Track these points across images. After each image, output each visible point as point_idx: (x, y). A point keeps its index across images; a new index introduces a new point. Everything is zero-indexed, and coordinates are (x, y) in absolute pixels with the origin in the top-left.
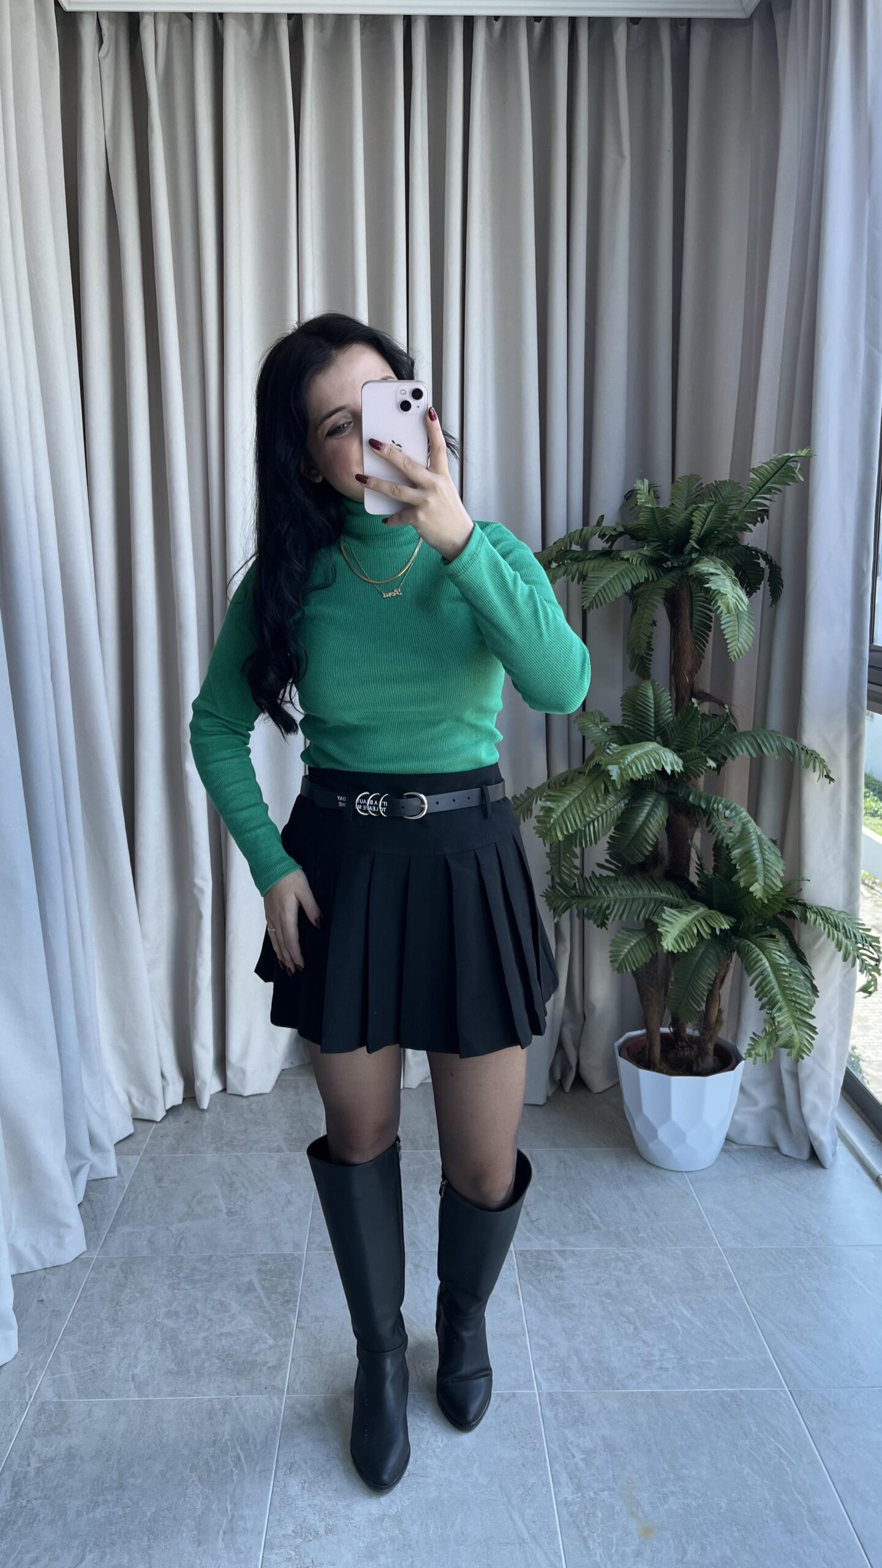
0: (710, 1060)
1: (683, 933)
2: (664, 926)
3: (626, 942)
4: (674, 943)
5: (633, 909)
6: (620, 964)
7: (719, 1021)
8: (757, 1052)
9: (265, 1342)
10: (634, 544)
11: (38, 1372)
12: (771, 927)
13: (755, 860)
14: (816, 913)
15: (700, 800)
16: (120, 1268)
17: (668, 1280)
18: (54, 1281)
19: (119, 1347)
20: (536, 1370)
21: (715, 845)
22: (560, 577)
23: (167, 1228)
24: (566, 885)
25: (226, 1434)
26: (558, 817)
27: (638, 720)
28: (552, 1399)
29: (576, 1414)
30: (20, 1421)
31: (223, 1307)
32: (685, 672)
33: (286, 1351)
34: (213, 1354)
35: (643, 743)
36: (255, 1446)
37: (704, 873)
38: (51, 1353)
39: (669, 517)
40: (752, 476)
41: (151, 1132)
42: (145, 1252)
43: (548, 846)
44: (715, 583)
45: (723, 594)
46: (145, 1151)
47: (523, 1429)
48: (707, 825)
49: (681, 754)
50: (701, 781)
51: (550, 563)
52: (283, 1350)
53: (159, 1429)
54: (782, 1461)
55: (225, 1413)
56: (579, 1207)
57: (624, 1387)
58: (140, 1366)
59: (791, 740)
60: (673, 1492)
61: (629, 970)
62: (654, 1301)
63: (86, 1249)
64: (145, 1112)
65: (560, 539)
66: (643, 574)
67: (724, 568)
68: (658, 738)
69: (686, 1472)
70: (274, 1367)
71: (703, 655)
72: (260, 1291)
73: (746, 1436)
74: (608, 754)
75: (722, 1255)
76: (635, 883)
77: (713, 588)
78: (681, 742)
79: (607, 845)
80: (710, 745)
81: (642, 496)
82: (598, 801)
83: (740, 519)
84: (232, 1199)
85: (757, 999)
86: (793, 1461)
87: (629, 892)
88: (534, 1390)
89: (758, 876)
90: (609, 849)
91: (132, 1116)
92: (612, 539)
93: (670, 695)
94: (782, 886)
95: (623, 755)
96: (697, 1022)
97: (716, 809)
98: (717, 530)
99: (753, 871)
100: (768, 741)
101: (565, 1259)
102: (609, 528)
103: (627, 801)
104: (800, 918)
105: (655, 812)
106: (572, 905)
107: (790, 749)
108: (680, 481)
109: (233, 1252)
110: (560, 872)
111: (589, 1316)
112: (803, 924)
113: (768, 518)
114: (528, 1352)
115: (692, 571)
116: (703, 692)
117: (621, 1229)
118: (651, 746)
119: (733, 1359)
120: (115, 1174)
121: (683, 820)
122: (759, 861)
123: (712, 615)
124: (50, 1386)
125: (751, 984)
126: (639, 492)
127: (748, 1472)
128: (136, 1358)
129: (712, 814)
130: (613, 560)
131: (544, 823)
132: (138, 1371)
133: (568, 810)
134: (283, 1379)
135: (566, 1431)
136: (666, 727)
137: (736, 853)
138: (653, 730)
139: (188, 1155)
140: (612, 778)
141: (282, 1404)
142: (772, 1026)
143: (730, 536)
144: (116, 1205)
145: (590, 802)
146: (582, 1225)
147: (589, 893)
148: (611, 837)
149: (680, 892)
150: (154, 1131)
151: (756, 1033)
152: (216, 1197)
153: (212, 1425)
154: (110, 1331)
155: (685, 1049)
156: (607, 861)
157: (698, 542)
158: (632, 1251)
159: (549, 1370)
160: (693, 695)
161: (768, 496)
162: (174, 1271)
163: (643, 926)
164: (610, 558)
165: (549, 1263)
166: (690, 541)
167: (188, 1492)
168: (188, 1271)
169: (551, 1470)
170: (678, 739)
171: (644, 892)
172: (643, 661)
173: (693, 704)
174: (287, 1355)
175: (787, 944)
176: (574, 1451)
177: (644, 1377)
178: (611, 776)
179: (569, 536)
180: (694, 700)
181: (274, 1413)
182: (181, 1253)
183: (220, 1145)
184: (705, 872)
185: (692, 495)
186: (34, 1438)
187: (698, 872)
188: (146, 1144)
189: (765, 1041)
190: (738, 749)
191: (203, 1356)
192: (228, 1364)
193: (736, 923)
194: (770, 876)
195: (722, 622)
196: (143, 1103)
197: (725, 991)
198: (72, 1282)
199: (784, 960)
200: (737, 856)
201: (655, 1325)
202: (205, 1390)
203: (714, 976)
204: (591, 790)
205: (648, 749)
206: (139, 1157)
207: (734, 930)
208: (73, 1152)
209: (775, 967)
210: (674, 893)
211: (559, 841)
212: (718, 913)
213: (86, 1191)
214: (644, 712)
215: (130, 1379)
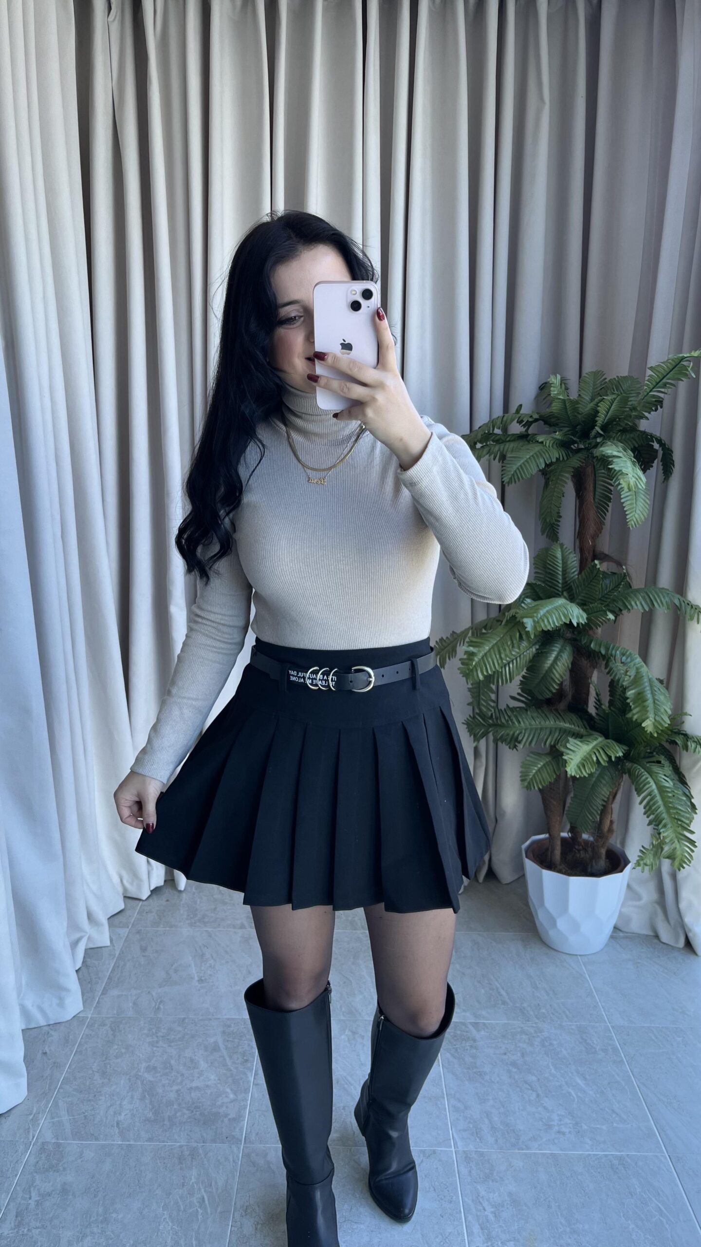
0: (602, 863)
1: (585, 760)
2: (568, 754)
3: (535, 765)
4: (577, 768)
5: (541, 737)
6: (529, 783)
7: (610, 830)
8: (645, 861)
9: (226, 1097)
10: (547, 429)
11: (40, 1115)
12: (657, 753)
13: (646, 701)
14: (696, 742)
15: (600, 647)
16: (110, 1027)
17: (565, 1052)
18: (55, 1035)
19: (107, 1096)
20: (453, 1129)
21: (610, 683)
22: (484, 456)
23: (149, 992)
24: (485, 716)
25: (193, 1177)
26: (480, 660)
27: (549, 578)
28: (467, 1158)
29: (487, 1171)
30: (25, 1158)
31: (193, 1064)
32: (588, 537)
33: (244, 1104)
34: (184, 1106)
35: (553, 599)
36: (217, 1189)
37: (601, 707)
38: (52, 1099)
39: (578, 407)
40: (649, 372)
41: (138, 908)
42: (130, 1013)
43: (470, 682)
44: (618, 464)
45: (622, 473)
46: (133, 925)
47: (442, 1183)
48: (606, 668)
49: (585, 607)
50: (600, 630)
51: (475, 443)
52: (242, 1105)
53: (137, 1171)
54: (661, 1218)
55: (192, 1158)
56: (490, 984)
57: (528, 1148)
58: (123, 1114)
59: (678, 596)
61: (536, 788)
62: (553, 1071)
63: (82, 1009)
64: (133, 891)
65: (485, 424)
66: (555, 454)
67: (625, 451)
68: (565, 594)
69: (580, 1226)
70: (234, 1119)
71: (604, 523)
72: (224, 1052)
73: (632, 1195)
74: (523, 607)
75: (610, 1030)
76: (543, 715)
77: (616, 468)
78: (584, 597)
79: (520, 682)
80: (609, 600)
81: (555, 389)
82: (513, 647)
83: (638, 409)
84: (203, 968)
85: (645, 816)
86: (671, 1219)
87: (537, 723)
88: (451, 1148)
89: (648, 714)
90: (520, 685)
91: (123, 894)
92: (528, 424)
93: (575, 557)
94: (669, 722)
95: (536, 609)
96: (592, 831)
97: (614, 655)
98: (619, 419)
99: (645, 709)
100: (659, 597)
101: (478, 1031)
102: (526, 415)
103: (537, 647)
104: (683, 746)
105: (561, 656)
106: (488, 733)
107: (678, 604)
108: (586, 376)
109: (202, 1015)
110: (479, 705)
111: (498, 1082)
112: (685, 752)
113: (661, 407)
114: (446, 1113)
115: (597, 452)
116: (603, 553)
117: (525, 1005)
118: (561, 601)
119: (621, 1126)
120: (108, 944)
121: (584, 662)
122: (650, 702)
123: (612, 488)
124: (49, 1129)
125: (641, 803)
126: (552, 385)
127: (633, 1228)
128: (121, 1106)
129: (610, 658)
130: (529, 442)
131: (467, 664)
132: (122, 1118)
133: (488, 654)
134: (241, 1130)
135: (479, 1187)
136: (572, 584)
137: (630, 693)
138: (560, 585)
139: (168, 929)
140: (527, 629)
141: (240, 1153)
142: (657, 840)
143: (629, 423)
144: (108, 971)
145: (507, 648)
146: (492, 1000)
147: (503, 720)
148: (524, 677)
149: (581, 723)
150: (140, 907)
151: (645, 846)
152: (190, 966)
153: (181, 1169)
154: (100, 1082)
155: (581, 852)
156: (519, 694)
157: (602, 429)
158: (534, 1025)
159: (465, 1130)
160: (595, 557)
161: (663, 390)
162: (154, 1031)
163: (548, 750)
164: (527, 440)
165: (465, 1034)
166: (596, 427)
167: (160, 1228)
168: (165, 1031)
169: (466, 1222)
170: (583, 595)
171: (551, 723)
172: (553, 527)
173: (596, 565)
174: (245, 1108)
175: (671, 768)
176: (485, 1204)
177: (544, 1140)
178: (526, 628)
179: (492, 422)
180: (596, 562)
181: (233, 1161)
182: (160, 1015)
183: (193, 921)
184: (603, 707)
185: (597, 388)
186: (35, 1174)
187: (597, 707)
188: (134, 918)
189: (652, 852)
190: (633, 603)
191: (175, 1106)
192: (196, 1114)
193: (628, 750)
194: (659, 713)
195: (622, 497)
196: (132, 884)
197: (616, 806)
198: (71, 1037)
199: (669, 784)
200: (632, 696)
201: (554, 1093)
202: (176, 1137)
203: (608, 793)
204: (508, 638)
205: (557, 604)
206: (128, 929)
207: (626, 756)
208: (73, 925)
209: (661, 789)
210: (576, 724)
211: (480, 680)
212: (614, 742)
213: (84, 957)
214: (554, 571)
215: (115, 1125)
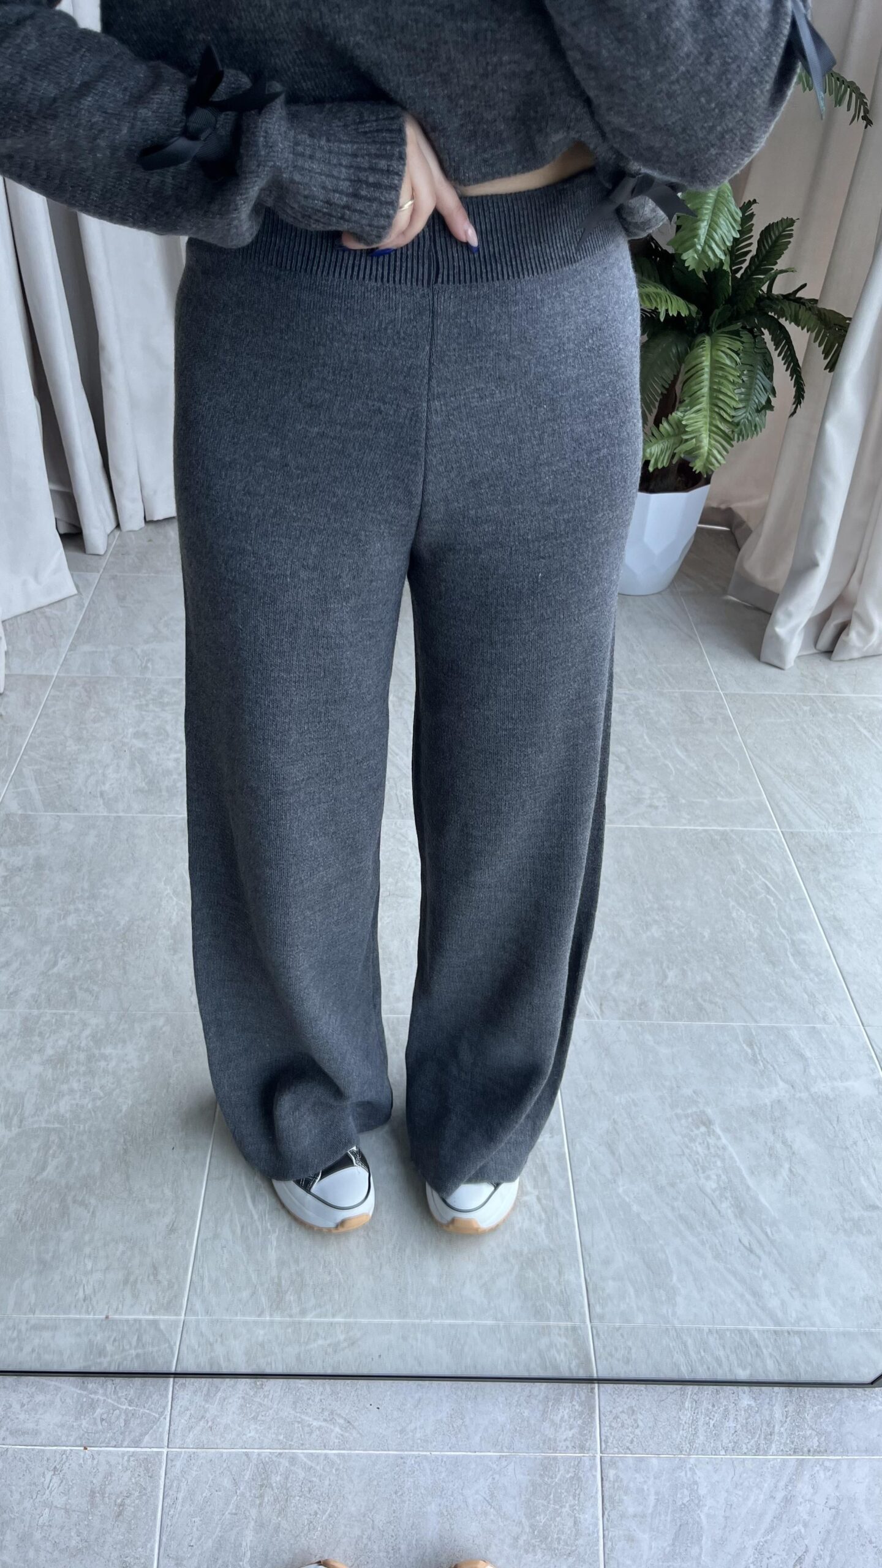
16: (83, 687)
17: (664, 722)
18: (11, 697)
19: (86, 764)
23: (132, 649)
38: (13, 767)
42: (109, 672)
46: (104, 569)
53: (130, 845)
54: (768, 897)
58: (108, 783)
60: (655, 921)
62: (648, 742)
69: (670, 902)
73: (734, 872)
75: (722, 699)
86: (780, 897)
119: (726, 800)
124: (13, 799)
127: (733, 907)
128: (104, 775)
132: (107, 787)
139: (152, 574)
144: (75, 624)
154: (75, 748)
158: (629, 693)
162: (142, 693)
167: (163, 903)
168: (155, 693)
177: (634, 815)
182: (149, 675)
188: (106, 561)
191: (175, 776)
198: (31, 699)
201: (647, 766)
206: (97, 576)
215: (99, 795)
